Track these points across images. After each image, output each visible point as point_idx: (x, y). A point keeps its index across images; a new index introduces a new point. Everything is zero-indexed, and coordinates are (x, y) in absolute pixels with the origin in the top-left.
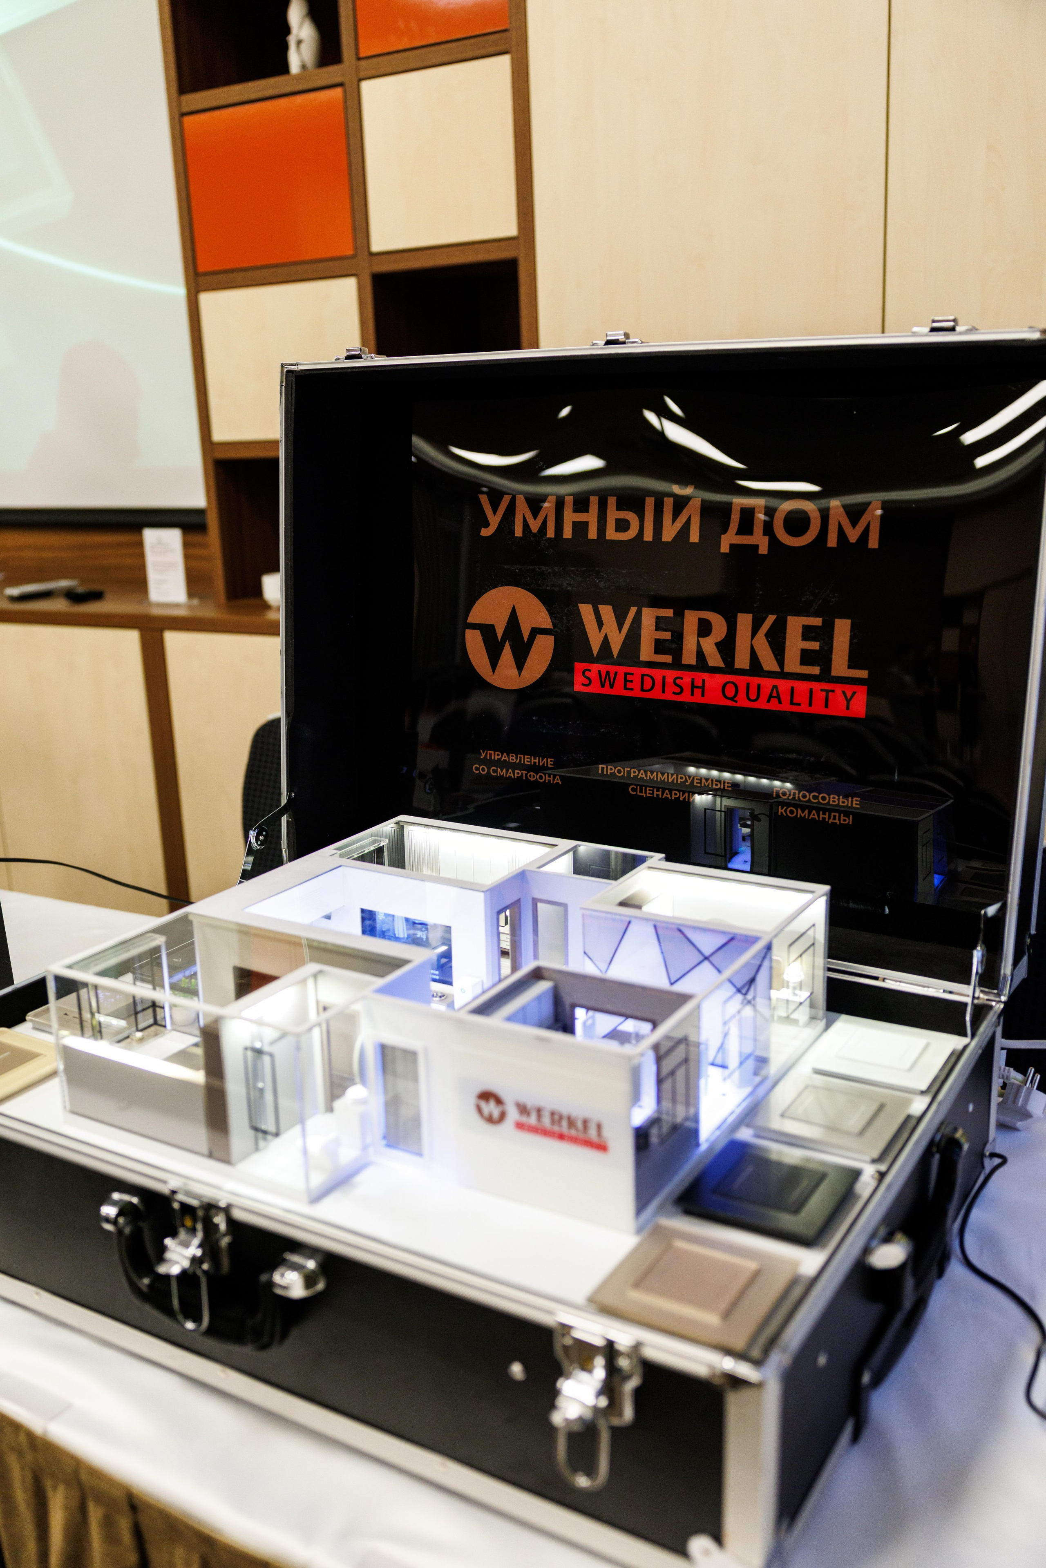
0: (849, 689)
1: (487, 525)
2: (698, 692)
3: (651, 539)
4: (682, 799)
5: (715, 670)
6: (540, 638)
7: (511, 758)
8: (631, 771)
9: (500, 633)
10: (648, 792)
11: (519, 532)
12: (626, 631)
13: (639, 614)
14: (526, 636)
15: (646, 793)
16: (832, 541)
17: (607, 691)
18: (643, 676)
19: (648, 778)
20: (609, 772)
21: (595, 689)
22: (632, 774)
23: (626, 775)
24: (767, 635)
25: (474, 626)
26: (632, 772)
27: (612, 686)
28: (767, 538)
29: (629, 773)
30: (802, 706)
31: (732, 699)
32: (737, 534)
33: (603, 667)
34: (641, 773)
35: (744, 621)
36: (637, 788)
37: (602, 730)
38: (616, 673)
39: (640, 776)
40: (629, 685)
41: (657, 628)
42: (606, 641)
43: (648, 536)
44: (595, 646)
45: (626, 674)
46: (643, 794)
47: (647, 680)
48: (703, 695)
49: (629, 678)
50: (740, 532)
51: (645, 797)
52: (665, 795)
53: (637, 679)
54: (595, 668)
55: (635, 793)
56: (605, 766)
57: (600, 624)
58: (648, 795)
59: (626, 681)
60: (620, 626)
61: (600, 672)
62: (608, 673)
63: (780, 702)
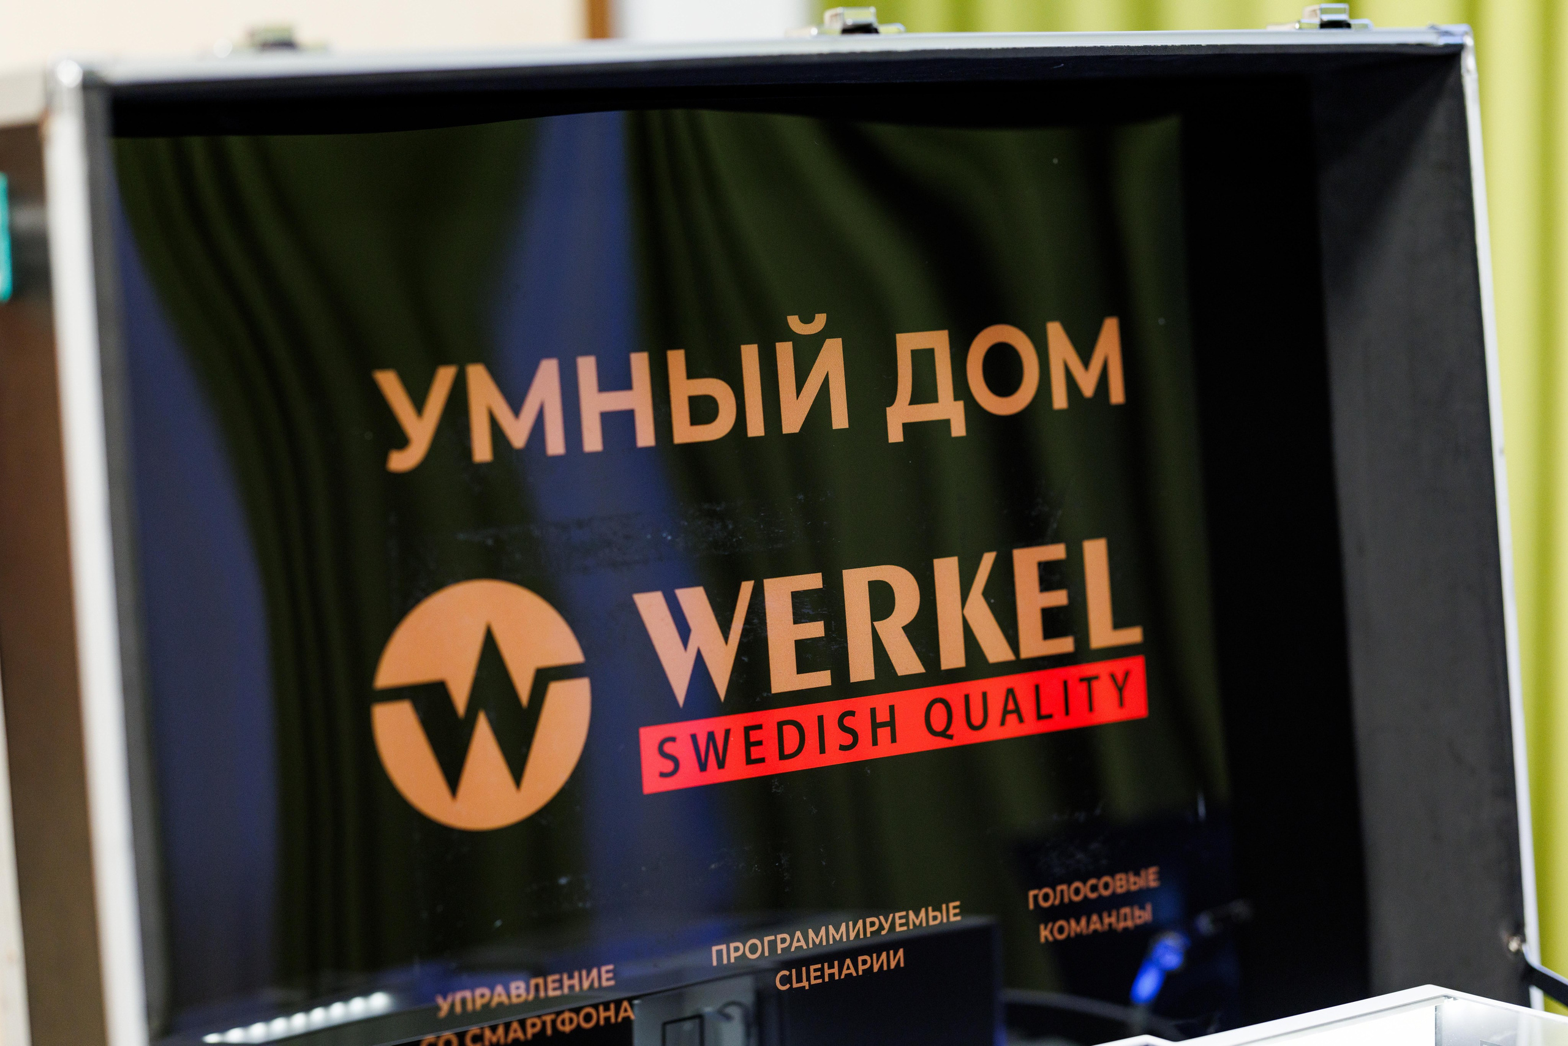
0: (1118, 666)
1: (401, 441)
2: (884, 733)
3: (760, 432)
4: (876, 969)
5: (911, 682)
6: (557, 690)
7: (514, 992)
8: (775, 941)
9: (460, 697)
10: (813, 974)
11: (482, 450)
12: (738, 637)
13: (758, 595)
14: (524, 688)
15: (808, 979)
16: (1060, 400)
17: (715, 775)
18: (781, 725)
19: (811, 946)
20: (733, 955)
21: (689, 777)
22: (780, 946)
23: (767, 954)
24: (987, 594)
25: (395, 694)
26: (779, 941)
27: (721, 764)
28: (960, 404)
29: (773, 945)
30: (1056, 717)
31: (944, 734)
32: (912, 403)
33: (701, 727)
34: (796, 939)
35: (946, 570)
36: (791, 974)
37: (713, 866)
38: (728, 732)
39: (795, 944)
40: (756, 753)
41: (798, 618)
42: (700, 666)
43: (756, 427)
44: (680, 683)
45: (748, 730)
46: (805, 984)
47: (791, 733)
48: (894, 740)
49: (755, 736)
50: (915, 400)
51: (807, 988)
52: (845, 972)
53: (768, 734)
54: (682, 730)
55: (788, 986)
56: (723, 947)
57: (684, 631)
58: (813, 982)
59: (749, 744)
60: (725, 628)
61: (694, 737)
62: (711, 736)
63: (1021, 720)
